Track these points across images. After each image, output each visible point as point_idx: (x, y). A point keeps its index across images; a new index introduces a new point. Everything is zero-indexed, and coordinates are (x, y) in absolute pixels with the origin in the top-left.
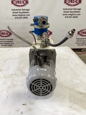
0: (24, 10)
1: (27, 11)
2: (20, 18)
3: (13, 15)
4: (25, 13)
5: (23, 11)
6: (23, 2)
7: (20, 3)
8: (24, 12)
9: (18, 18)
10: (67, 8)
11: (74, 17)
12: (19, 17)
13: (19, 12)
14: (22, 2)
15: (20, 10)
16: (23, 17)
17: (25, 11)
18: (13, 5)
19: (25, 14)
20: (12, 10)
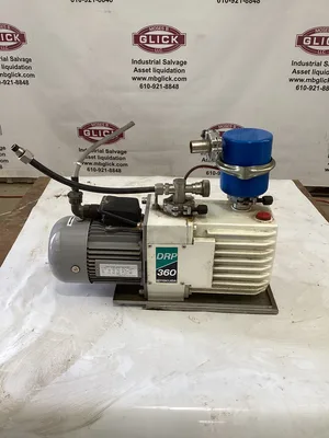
0: (169, 63)
1: (178, 67)
2: (154, 86)
3: (134, 79)
4: (172, 71)
5: (167, 67)
6: (170, 39)
7: (161, 43)
8: (168, 71)
9: (148, 86)
10: (304, 61)
11: (324, 87)
12: (151, 83)
13: (155, 71)
14: (165, 39)
15: (158, 63)
16: (164, 83)
17: (172, 67)
18: (137, 47)
19: (173, 75)
20: (133, 62)
